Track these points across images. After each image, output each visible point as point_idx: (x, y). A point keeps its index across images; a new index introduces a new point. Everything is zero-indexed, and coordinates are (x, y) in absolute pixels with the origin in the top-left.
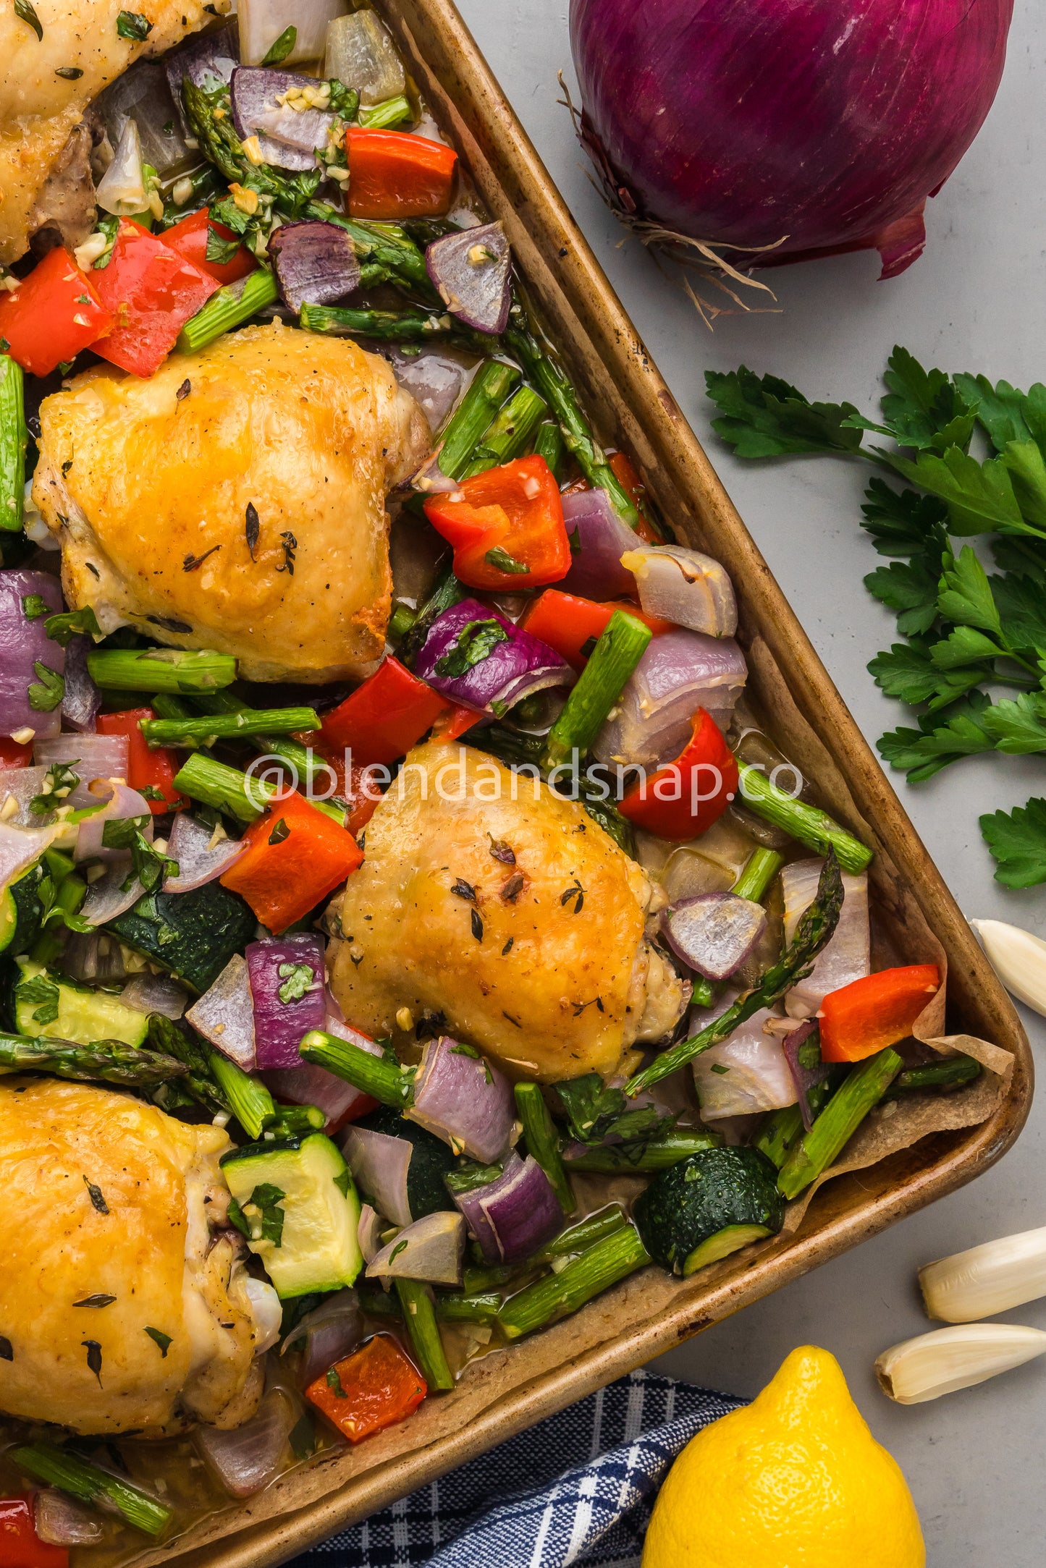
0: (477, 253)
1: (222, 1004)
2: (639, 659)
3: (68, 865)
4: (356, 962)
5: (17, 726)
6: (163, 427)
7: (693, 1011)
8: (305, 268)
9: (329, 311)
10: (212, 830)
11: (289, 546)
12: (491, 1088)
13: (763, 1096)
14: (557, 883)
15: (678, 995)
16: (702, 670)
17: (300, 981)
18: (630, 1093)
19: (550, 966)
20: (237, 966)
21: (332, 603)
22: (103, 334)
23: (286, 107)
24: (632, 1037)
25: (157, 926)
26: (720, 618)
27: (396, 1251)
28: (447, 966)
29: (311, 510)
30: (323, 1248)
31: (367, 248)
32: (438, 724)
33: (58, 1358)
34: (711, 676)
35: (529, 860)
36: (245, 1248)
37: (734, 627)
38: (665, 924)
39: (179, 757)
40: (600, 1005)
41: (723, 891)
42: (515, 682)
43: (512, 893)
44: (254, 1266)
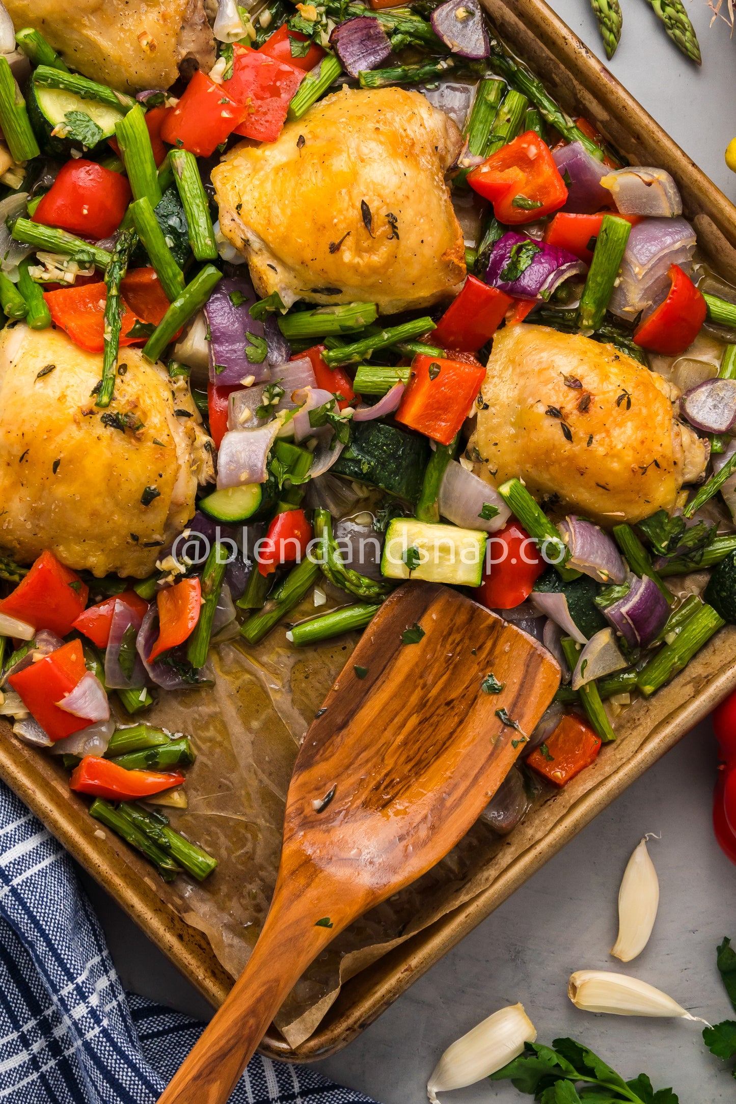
0: (461, 12)
2: (626, 242)
4: (494, 474)
5: (243, 375)
6: (295, 167)
7: (714, 457)
8: (354, 49)
9: (375, 72)
11: (392, 221)
14: (611, 394)
15: (703, 449)
16: (668, 240)
18: (688, 515)
19: (620, 446)
21: (427, 251)
22: (242, 120)
24: (681, 481)
26: (671, 204)
27: (583, 667)
28: (553, 463)
29: (400, 194)
31: (392, 25)
32: (508, 314)
34: (674, 243)
35: (591, 383)
37: (681, 208)
38: (682, 407)
39: (352, 370)
40: (657, 465)
41: (712, 378)
42: (552, 276)
43: (584, 406)
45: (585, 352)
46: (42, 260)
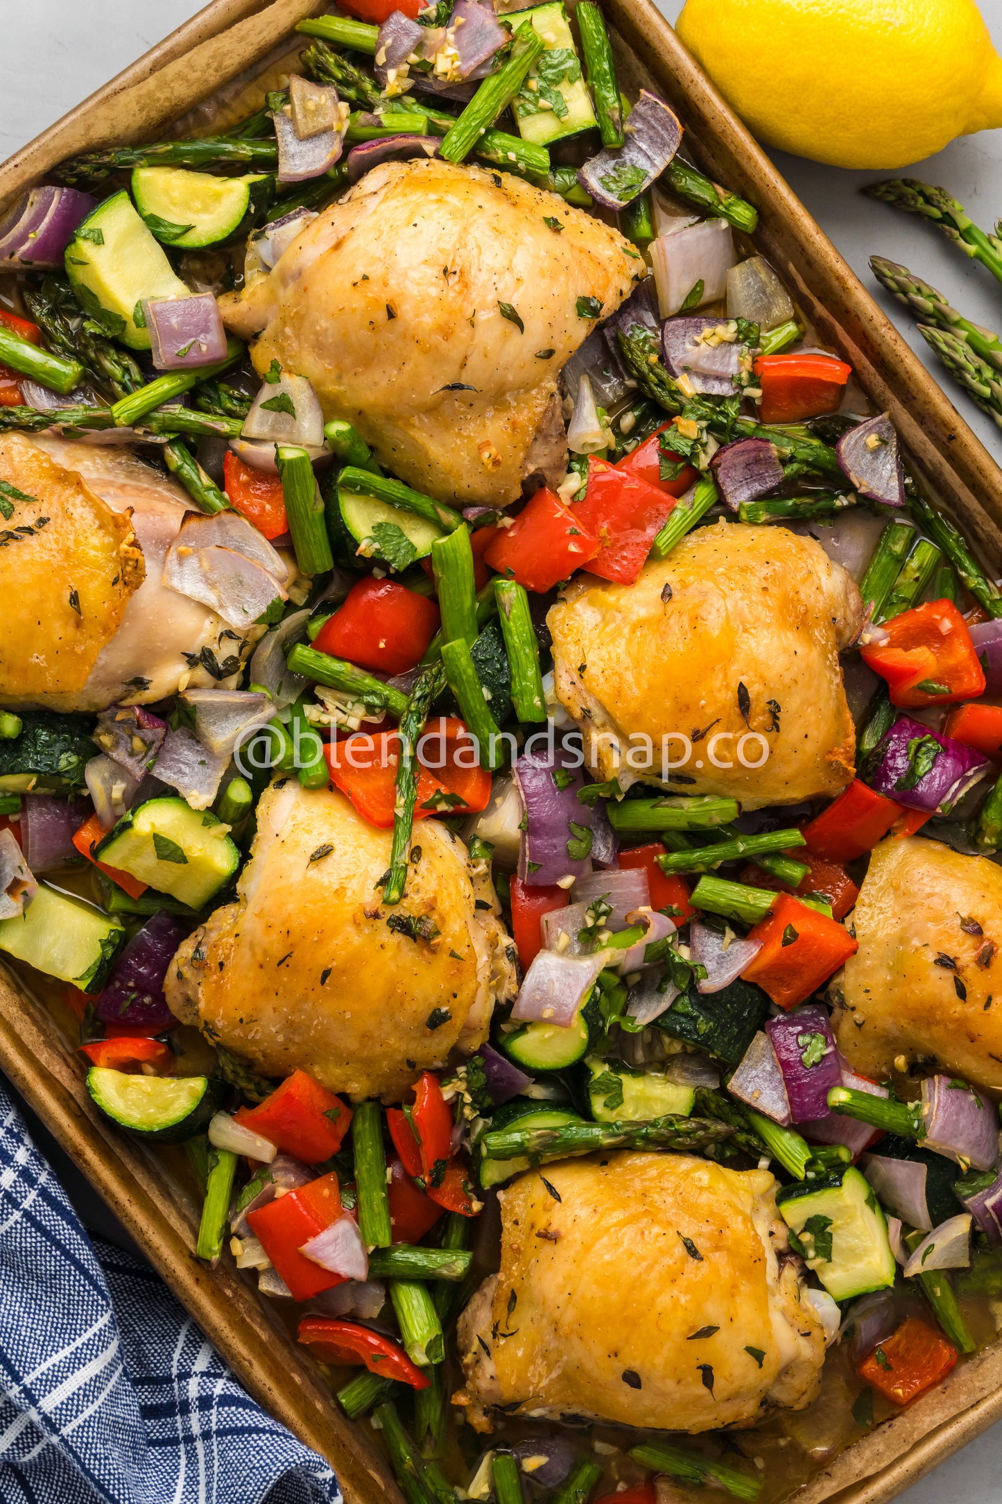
0: (872, 440)
1: (754, 1073)
3: (615, 980)
4: (859, 1026)
5: (561, 875)
6: (657, 624)
8: (738, 474)
9: (761, 504)
10: (723, 933)
11: (774, 710)
12: (981, 1112)
17: (816, 1049)
20: (760, 1041)
21: (810, 747)
22: (592, 556)
23: (703, 345)
25: (695, 1019)
27: (926, 1253)
28: (938, 1023)
29: (787, 679)
30: (866, 1259)
31: (788, 451)
32: (896, 824)
33: (679, 1382)
35: (993, 929)
36: (803, 1266)
39: (690, 880)
42: (956, 785)
43: (985, 960)
44: (811, 1279)
45: (988, 886)
46: (321, 697)
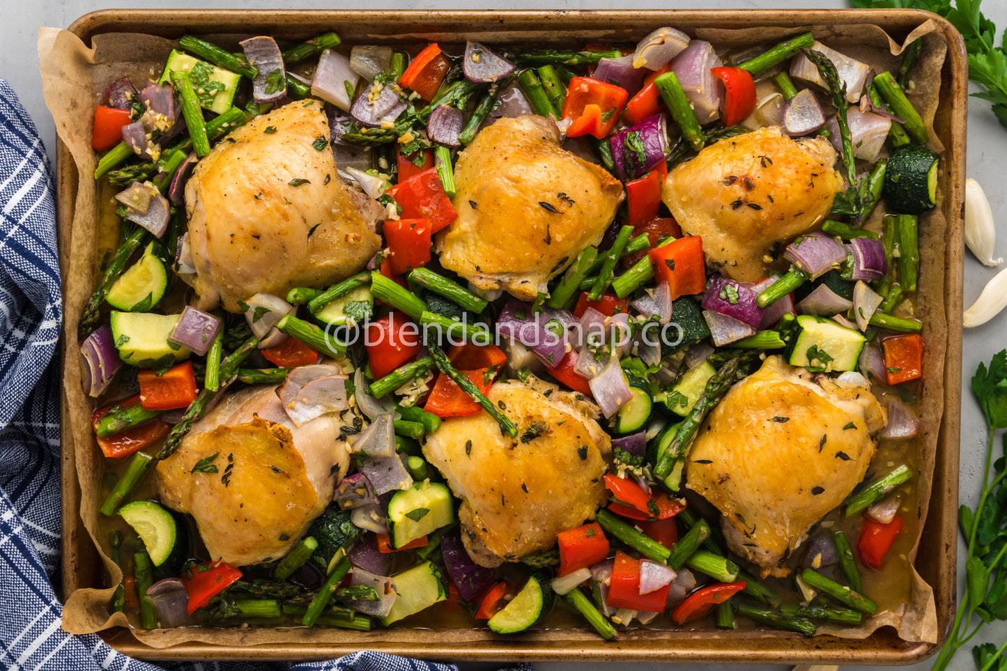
0: (475, 58)
1: (720, 329)
2: (680, 83)
3: (628, 359)
4: (736, 265)
5: (564, 348)
6: (484, 221)
7: (832, 140)
8: (444, 131)
9: (466, 131)
10: (647, 293)
11: (563, 197)
12: (819, 239)
13: (881, 133)
14: (755, 165)
16: (699, 59)
17: (731, 292)
18: (853, 184)
19: (789, 186)
20: (707, 314)
21: (593, 193)
22: (430, 226)
23: (374, 102)
24: (831, 169)
26: (681, 40)
27: (861, 314)
29: (553, 177)
30: (845, 343)
31: (451, 100)
32: (659, 178)
33: (835, 471)
34: (703, 57)
35: (738, 171)
37: (688, 37)
38: (788, 133)
39: (610, 291)
40: (815, 175)
41: (786, 102)
42: (659, 138)
43: (749, 185)
46: (401, 394)
